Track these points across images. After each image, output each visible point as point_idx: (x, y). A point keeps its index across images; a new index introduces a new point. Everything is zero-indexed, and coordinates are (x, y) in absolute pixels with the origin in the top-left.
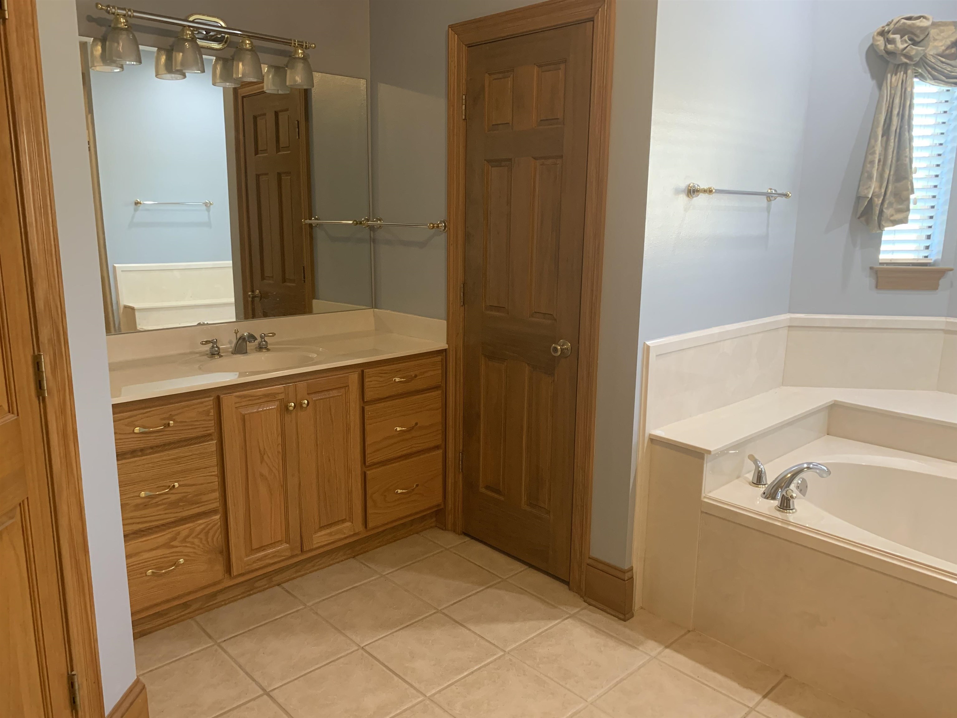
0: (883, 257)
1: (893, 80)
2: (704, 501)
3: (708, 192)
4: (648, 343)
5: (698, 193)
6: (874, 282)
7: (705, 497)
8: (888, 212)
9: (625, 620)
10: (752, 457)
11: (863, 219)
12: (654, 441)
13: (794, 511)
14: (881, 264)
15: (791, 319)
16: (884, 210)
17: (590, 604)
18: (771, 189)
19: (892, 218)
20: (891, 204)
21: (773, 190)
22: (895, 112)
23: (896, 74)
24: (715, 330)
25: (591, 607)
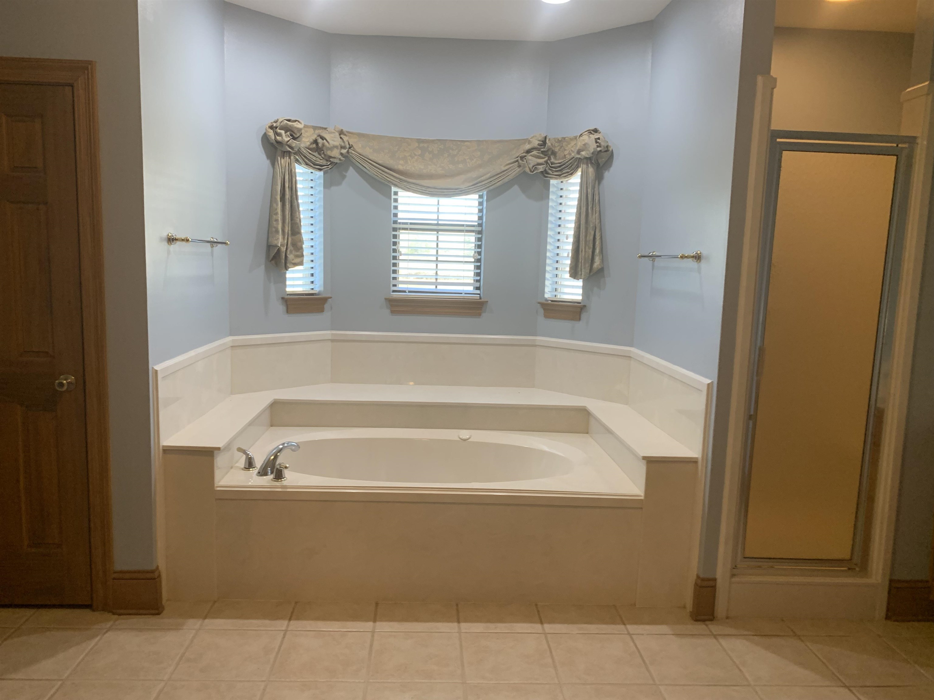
0: (289, 289)
1: (283, 162)
2: (218, 490)
3: (185, 240)
4: (156, 368)
5: (176, 241)
6: (285, 308)
7: (217, 487)
8: (290, 257)
9: (158, 614)
10: (240, 450)
11: (273, 262)
12: (168, 451)
13: (285, 479)
14: (288, 294)
15: (233, 341)
16: (288, 256)
17: (120, 615)
18: (213, 238)
19: (293, 262)
20: (291, 252)
21: (215, 239)
22: (287, 185)
23: (283, 158)
24: (192, 353)
25: (122, 617)
